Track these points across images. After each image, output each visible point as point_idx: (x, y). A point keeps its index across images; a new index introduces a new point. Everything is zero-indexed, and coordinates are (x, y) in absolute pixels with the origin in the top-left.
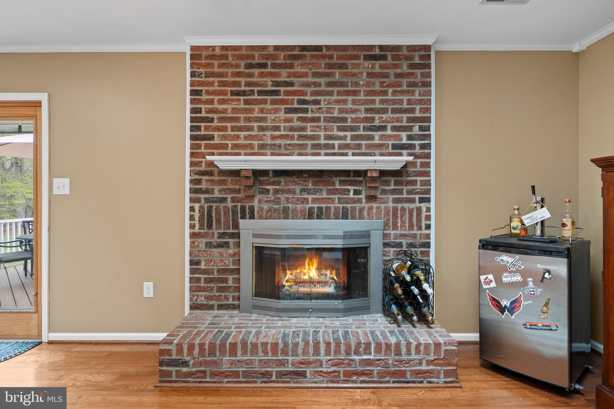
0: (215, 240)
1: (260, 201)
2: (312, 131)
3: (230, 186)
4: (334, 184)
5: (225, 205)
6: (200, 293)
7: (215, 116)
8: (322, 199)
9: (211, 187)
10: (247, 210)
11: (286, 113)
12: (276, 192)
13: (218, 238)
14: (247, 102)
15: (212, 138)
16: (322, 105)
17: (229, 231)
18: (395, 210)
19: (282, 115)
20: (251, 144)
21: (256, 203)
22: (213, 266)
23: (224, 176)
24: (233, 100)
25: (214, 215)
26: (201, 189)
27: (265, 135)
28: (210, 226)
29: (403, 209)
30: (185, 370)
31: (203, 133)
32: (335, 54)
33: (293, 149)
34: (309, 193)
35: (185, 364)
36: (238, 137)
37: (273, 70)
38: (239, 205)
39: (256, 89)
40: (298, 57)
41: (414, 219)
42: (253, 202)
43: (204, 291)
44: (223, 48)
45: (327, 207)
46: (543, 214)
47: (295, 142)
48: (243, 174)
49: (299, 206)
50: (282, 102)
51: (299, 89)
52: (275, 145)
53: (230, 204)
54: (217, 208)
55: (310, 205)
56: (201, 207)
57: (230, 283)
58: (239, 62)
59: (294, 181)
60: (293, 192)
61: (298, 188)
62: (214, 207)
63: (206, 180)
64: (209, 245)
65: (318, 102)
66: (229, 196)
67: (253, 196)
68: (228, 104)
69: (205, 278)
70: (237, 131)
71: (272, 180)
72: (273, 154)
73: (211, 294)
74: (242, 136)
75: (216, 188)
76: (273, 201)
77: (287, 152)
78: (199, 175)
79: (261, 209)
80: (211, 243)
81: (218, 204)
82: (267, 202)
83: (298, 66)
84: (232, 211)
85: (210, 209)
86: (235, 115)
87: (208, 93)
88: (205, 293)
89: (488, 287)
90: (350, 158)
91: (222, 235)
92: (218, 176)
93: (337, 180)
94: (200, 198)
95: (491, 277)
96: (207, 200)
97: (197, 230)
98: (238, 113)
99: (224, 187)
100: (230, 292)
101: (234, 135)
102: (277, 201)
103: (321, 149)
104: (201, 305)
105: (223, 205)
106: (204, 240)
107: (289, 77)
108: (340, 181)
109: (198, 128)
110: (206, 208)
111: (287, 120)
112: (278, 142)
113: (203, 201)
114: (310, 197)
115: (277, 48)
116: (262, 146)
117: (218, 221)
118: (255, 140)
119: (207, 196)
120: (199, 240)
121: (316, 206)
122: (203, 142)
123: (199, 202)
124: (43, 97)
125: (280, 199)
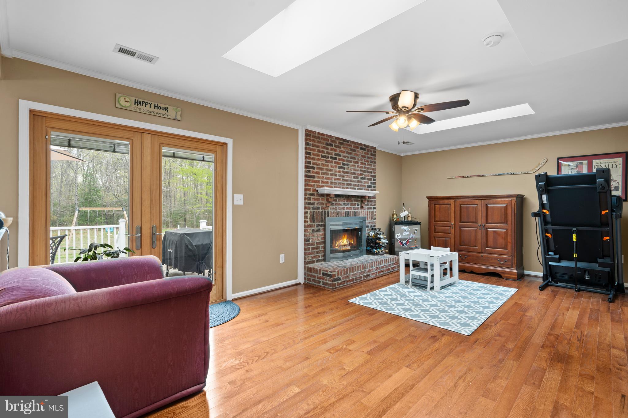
0: (315, 228)
1: (331, 209)
2: (346, 177)
3: (321, 202)
4: (352, 201)
5: (319, 210)
6: (310, 256)
7: (316, 166)
8: (349, 208)
9: (314, 202)
10: (327, 213)
11: (339, 168)
12: (336, 204)
13: (316, 227)
14: (327, 161)
15: (314, 177)
16: (349, 167)
17: (320, 223)
18: (368, 212)
19: (337, 169)
20: (328, 181)
21: (329, 210)
22: (315, 241)
23: (318, 196)
24: (322, 159)
25: (315, 216)
26: (310, 202)
27: (332, 178)
28: (314, 222)
29: (369, 212)
31: (311, 174)
32: (353, 145)
33: (340, 185)
34: (345, 205)
36: (323, 178)
37: (335, 148)
38: (324, 210)
39: (330, 156)
40: (342, 144)
41: (372, 216)
42: (328, 209)
43: (311, 254)
44: (319, 133)
45: (350, 211)
46: (406, 213)
47: (341, 182)
48: (325, 196)
49: (342, 211)
50: (338, 163)
51: (343, 158)
52: (335, 182)
53: (321, 210)
54: (316, 212)
55: (346, 211)
56: (310, 212)
57: (321, 249)
58: (324, 141)
59: (341, 200)
60: (340, 204)
61: (342, 203)
62: (315, 212)
63: (313, 198)
64: (313, 231)
65: (348, 165)
66: (320, 206)
67: (328, 206)
68: (320, 161)
69: (312, 248)
70: (323, 175)
71: (334, 199)
72: (335, 187)
73: (314, 255)
74: (325, 178)
75: (316, 202)
76: (335, 209)
77: (339, 186)
78: (310, 195)
79: (331, 212)
80: (314, 229)
81: (317, 210)
82: (333, 209)
83: (342, 148)
84: (322, 213)
85: (314, 212)
86: (323, 167)
87: (313, 154)
88: (311, 255)
89: (398, 238)
90: (356, 190)
91: (318, 225)
92: (317, 196)
93: (353, 199)
94: (310, 207)
95: (399, 234)
96: (313, 208)
97: (309, 224)
98: (323, 166)
99: (319, 202)
100: (320, 253)
101: (322, 177)
102: (336, 209)
103: (348, 186)
104: (310, 261)
105: (318, 210)
106: (311, 229)
107: (339, 152)
108: (354, 200)
109: (309, 172)
110: (312, 212)
111: (339, 172)
112: (336, 181)
113: (311, 209)
114: (346, 207)
115: (336, 138)
116: (331, 183)
117: (316, 218)
118: (329, 180)
119: (313, 206)
120: (310, 228)
121: (347, 211)
122: (311, 179)
123: (310, 209)
124: (228, 141)
125: (337, 207)
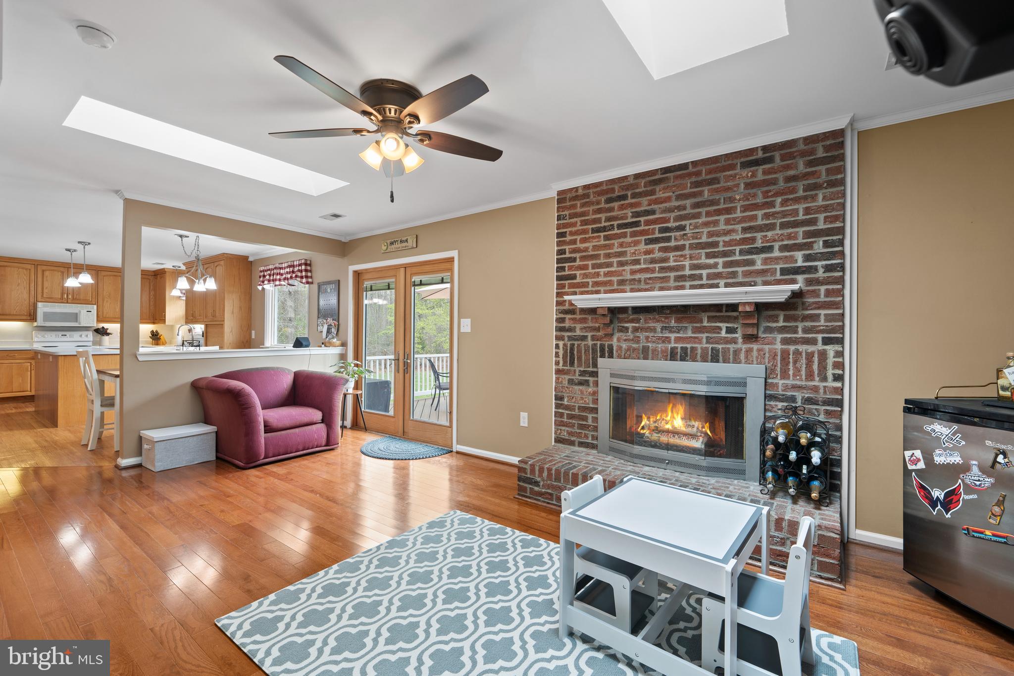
0: (577, 377)
1: (619, 340)
2: (675, 261)
3: (591, 324)
4: (701, 321)
5: (586, 343)
6: (563, 428)
7: (578, 255)
8: (687, 338)
9: (573, 325)
10: (607, 349)
11: (646, 244)
12: (636, 330)
13: (579, 375)
14: (607, 238)
15: (574, 277)
16: (688, 231)
17: (589, 369)
18: (785, 354)
19: (642, 247)
20: (611, 280)
21: (615, 342)
22: (575, 402)
23: (584, 314)
24: (593, 238)
25: (575, 353)
26: (565, 327)
27: (624, 270)
28: (572, 364)
29: (797, 353)
30: (536, 489)
31: (567, 273)
32: (704, 169)
33: (654, 283)
34: (671, 332)
35: (537, 484)
36: (598, 274)
37: (633, 201)
38: (599, 343)
39: (615, 223)
40: (660, 181)
41: (815, 367)
42: (612, 341)
43: (566, 426)
44: (586, 187)
45: (692, 348)
47: (656, 275)
48: (599, 312)
49: (660, 346)
50: (642, 233)
51: (661, 216)
52: (634, 280)
53: (590, 342)
54: (579, 345)
55: (673, 345)
56: (565, 345)
57: (590, 422)
58: (599, 198)
59: (654, 318)
60: (654, 330)
61: (658, 326)
62: (576, 345)
63: (570, 319)
64: (571, 382)
65: (682, 228)
66: (589, 334)
67: (612, 335)
68: (589, 242)
69: (567, 414)
70: (597, 269)
71: (631, 317)
72: (632, 290)
73: (573, 430)
74: (602, 274)
75: (578, 326)
76: (632, 340)
77: (647, 287)
78: (564, 314)
79: (620, 348)
80: (573, 380)
81: (580, 342)
82: (625, 340)
83: (660, 191)
84: (593, 349)
85: (573, 345)
86: (596, 253)
87: (572, 234)
88: (567, 429)
89: (914, 467)
90: (722, 290)
91: (583, 373)
92: (580, 314)
93: (705, 317)
94: (564, 336)
95: (918, 453)
96: (570, 338)
97: (561, 367)
98: (598, 250)
99: (585, 325)
100: (589, 431)
101: (595, 273)
102: (637, 340)
103: (685, 281)
104: (564, 439)
105: (584, 343)
106: (567, 377)
107: (649, 205)
108: (708, 317)
109: (563, 269)
110: (569, 346)
111: (647, 252)
112: (637, 276)
113: (566, 339)
114: (673, 336)
115: (637, 176)
116: (622, 282)
117: (580, 358)
118: (614, 276)
119: (570, 334)
120: (563, 376)
121: (679, 346)
122: (567, 282)
123: (563, 340)
124: (454, 254)
125: (639, 337)
